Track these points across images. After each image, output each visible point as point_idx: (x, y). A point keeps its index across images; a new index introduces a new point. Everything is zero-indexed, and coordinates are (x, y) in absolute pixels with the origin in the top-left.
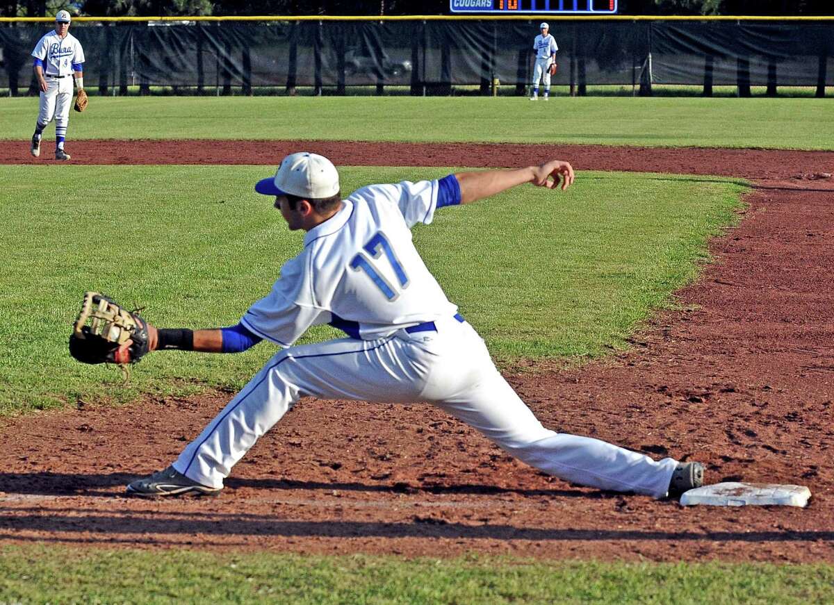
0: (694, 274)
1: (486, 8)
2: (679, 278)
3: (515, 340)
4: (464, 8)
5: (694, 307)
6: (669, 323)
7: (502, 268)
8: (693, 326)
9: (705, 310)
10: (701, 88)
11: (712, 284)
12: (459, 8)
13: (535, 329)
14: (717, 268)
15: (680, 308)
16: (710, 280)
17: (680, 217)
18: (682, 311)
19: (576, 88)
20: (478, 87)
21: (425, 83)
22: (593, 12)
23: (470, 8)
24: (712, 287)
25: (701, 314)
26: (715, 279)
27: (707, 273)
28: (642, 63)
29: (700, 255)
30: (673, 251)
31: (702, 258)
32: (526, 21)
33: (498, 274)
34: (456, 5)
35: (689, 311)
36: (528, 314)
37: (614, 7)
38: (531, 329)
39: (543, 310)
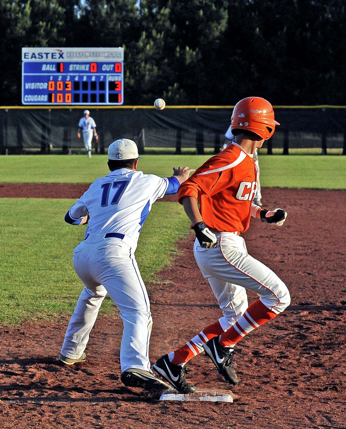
0: (168, 262)
1: (44, 102)
2: (159, 265)
3: (59, 302)
4: (31, 102)
5: (167, 282)
6: (152, 292)
7: (51, 259)
8: (166, 293)
9: (174, 283)
10: (174, 149)
11: (178, 268)
12: (27, 102)
13: (71, 296)
14: (182, 258)
15: (159, 283)
16: (177, 266)
17: (160, 227)
18: (160, 285)
19: (99, 150)
20: (39, 149)
21: (6, 147)
22: (108, 103)
23: (34, 102)
24: (178, 270)
25: (171, 286)
26: (180, 265)
27: (175, 261)
28: (138, 134)
29: (172, 251)
30: (155, 249)
31: (172, 252)
32: (68, 110)
33: (49, 263)
34: (26, 100)
35: (164, 284)
36: (66, 287)
37: (121, 101)
38: (68, 296)
39: (76, 284)
